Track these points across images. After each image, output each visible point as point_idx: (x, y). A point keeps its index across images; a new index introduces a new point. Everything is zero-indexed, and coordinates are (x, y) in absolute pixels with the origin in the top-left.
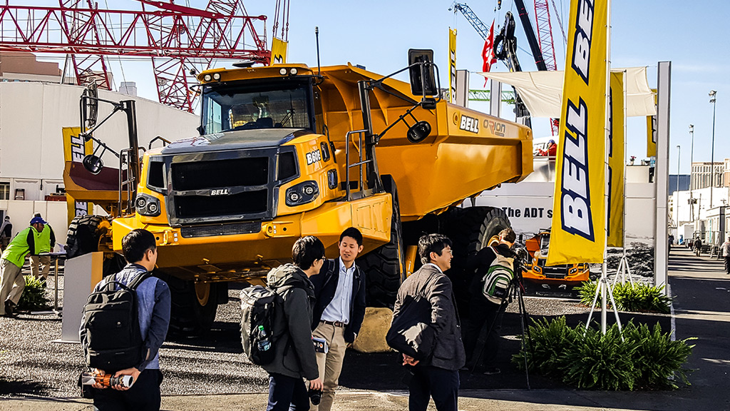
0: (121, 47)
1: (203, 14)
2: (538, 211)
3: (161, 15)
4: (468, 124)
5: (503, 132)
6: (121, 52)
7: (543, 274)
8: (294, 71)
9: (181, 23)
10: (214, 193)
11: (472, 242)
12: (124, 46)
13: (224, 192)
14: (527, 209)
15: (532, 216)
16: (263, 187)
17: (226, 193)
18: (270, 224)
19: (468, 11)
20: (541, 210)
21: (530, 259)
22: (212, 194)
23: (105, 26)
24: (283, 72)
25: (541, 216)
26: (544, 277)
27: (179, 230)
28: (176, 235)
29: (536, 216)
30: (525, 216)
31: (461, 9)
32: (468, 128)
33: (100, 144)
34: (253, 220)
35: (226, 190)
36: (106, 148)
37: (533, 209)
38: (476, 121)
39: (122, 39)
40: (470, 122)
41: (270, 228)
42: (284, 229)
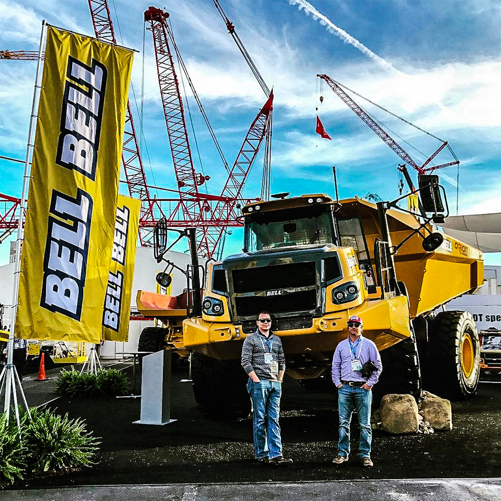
0: (170, 221)
1: (220, 199)
2: (479, 317)
3: (194, 201)
6: (170, 225)
7: (485, 364)
8: (319, 200)
9: (207, 205)
10: (269, 294)
12: (172, 221)
13: (278, 293)
16: (312, 287)
17: (279, 294)
18: (321, 319)
19: (378, 198)
20: (481, 315)
22: (268, 295)
23: (160, 209)
24: (311, 201)
25: (481, 320)
26: (486, 366)
27: (241, 327)
28: (238, 331)
29: (477, 320)
31: (373, 197)
32: (446, 248)
33: (169, 263)
34: (304, 317)
35: (280, 291)
36: (174, 266)
38: (450, 243)
39: (171, 216)
40: (447, 243)
41: (322, 323)
42: (334, 324)
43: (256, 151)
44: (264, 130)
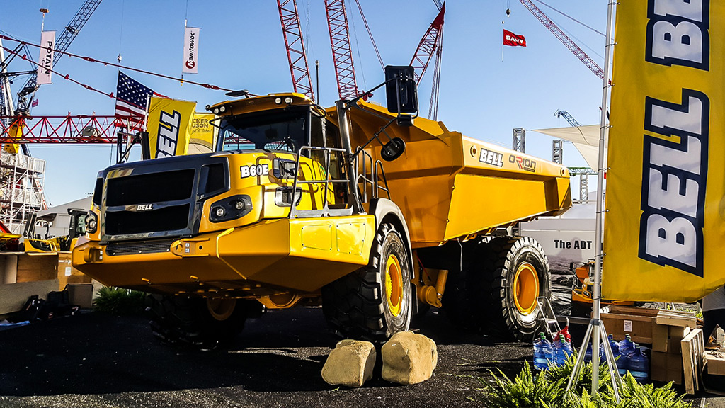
2: (587, 244)
4: (490, 157)
5: (533, 168)
8: (288, 100)
10: (140, 208)
11: (498, 268)
13: (148, 207)
14: (577, 242)
15: (582, 248)
16: (186, 201)
17: (150, 208)
18: (179, 242)
19: (568, 115)
20: (589, 242)
21: (580, 285)
22: (138, 209)
24: (278, 101)
25: (589, 248)
27: (104, 248)
29: (585, 248)
30: (575, 248)
31: (562, 114)
32: (490, 161)
35: (150, 205)
37: (582, 242)
38: (500, 156)
40: (493, 156)
42: (201, 248)
43: (426, 67)
44: (434, 45)
